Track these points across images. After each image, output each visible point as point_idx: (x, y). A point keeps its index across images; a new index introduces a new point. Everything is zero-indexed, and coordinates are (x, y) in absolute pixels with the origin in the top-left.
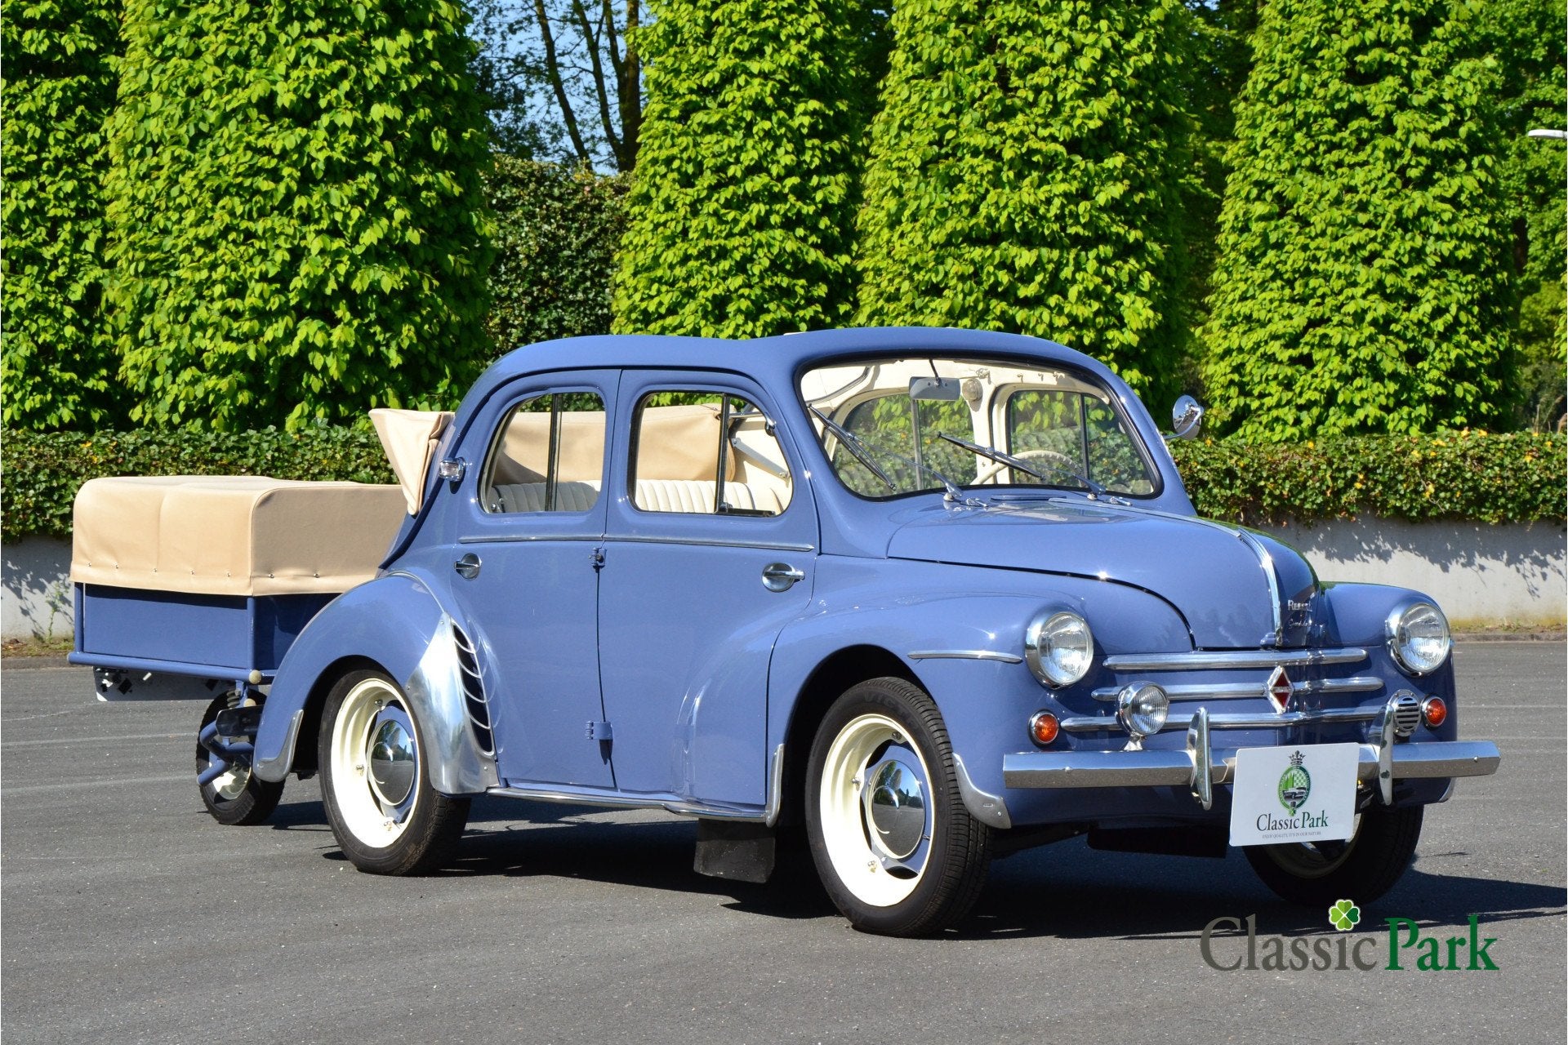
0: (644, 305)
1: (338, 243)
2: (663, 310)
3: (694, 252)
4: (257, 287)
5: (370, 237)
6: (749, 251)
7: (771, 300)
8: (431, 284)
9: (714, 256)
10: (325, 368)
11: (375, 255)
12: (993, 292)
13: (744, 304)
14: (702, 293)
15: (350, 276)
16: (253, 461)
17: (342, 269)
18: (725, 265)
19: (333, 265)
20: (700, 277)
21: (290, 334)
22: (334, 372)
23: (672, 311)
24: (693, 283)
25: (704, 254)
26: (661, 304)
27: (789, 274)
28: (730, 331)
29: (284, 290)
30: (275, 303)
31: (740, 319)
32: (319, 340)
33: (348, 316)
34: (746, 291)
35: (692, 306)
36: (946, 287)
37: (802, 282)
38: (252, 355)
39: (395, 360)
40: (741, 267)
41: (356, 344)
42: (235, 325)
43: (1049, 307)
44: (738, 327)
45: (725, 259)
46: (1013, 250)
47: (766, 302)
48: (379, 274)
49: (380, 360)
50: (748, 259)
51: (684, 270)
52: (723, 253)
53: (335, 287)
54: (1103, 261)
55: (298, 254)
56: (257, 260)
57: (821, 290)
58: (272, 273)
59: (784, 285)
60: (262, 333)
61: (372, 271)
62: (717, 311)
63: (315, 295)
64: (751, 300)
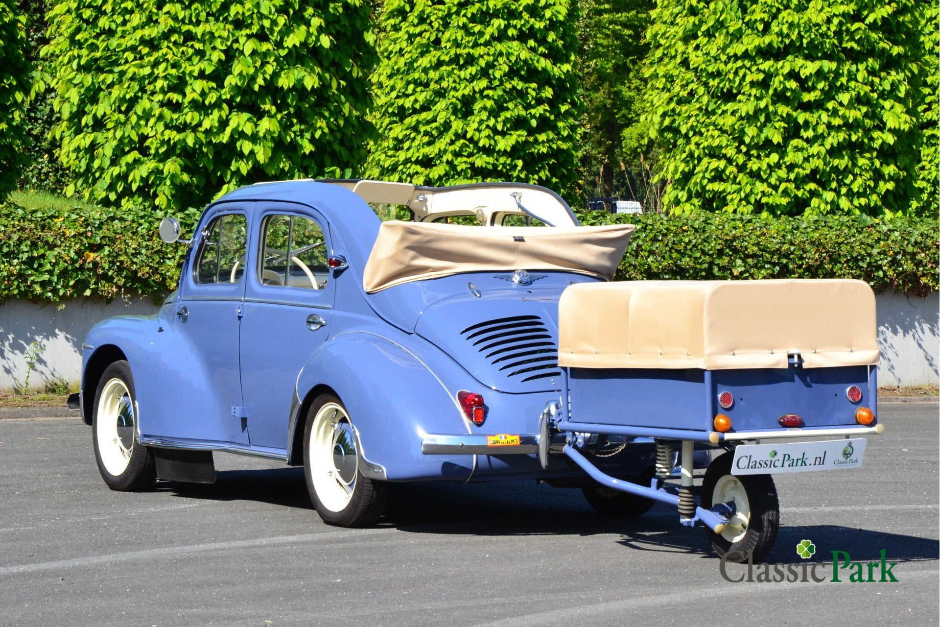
0: (400, 102)
1: (265, 47)
2: (417, 106)
3: (447, 59)
4: (197, 84)
5: (292, 41)
6: (491, 59)
7: (511, 100)
8: (339, 84)
9: (462, 62)
10: (252, 153)
11: (296, 57)
12: (780, 97)
13: (489, 103)
14: (452, 93)
15: (276, 75)
17: (269, 69)
18: (472, 70)
19: (263, 64)
20: (451, 80)
21: (223, 124)
22: (261, 158)
23: (425, 108)
24: (444, 84)
25: (455, 60)
26: (416, 101)
27: (522, 79)
28: (475, 125)
29: (221, 86)
30: (212, 98)
31: (484, 115)
32: (248, 129)
33: (274, 109)
34: (490, 93)
35: (442, 104)
36: (739, 93)
37: (534, 85)
38: (190, 141)
40: (484, 73)
41: (280, 133)
42: (175, 116)
43: (827, 110)
44: (481, 122)
45: (472, 65)
46: (800, 61)
47: (506, 102)
48: (303, 73)
49: (294, 147)
50: (491, 65)
51: (438, 73)
52: (471, 60)
53: (262, 83)
54: (872, 72)
55: (231, 55)
56: (196, 59)
57: (548, 93)
58: (209, 71)
59: (519, 88)
60: (200, 124)
61: (296, 71)
62: (465, 108)
63: (245, 90)
64: (494, 100)
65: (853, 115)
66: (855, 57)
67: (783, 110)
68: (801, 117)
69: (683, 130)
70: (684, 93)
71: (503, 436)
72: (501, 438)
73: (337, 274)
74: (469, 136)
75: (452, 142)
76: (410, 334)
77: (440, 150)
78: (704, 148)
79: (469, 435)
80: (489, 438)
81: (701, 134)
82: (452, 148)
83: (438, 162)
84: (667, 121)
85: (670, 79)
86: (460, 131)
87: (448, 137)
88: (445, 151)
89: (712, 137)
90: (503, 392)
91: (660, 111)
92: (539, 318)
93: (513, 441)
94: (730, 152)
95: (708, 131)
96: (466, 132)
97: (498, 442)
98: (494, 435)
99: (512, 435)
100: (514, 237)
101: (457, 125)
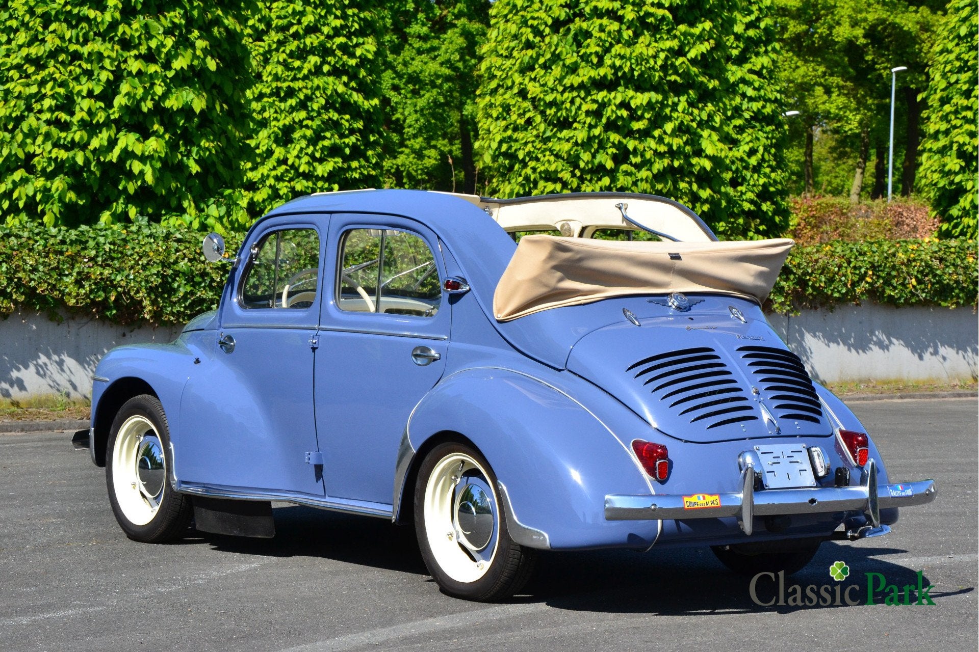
1: (153, 68)
3: (268, 91)
4: (86, 104)
5: (179, 63)
6: (309, 92)
7: (327, 130)
8: (222, 107)
9: (282, 94)
10: (142, 173)
11: (183, 79)
13: (309, 133)
14: (273, 123)
15: (165, 96)
16: (93, 253)
17: (159, 90)
18: (292, 102)
19: (152, 86)
20: (272, 111)
21: (112, 143)
22: (149, 178)
24: (266, 115)
25: (276, 93)
27: (336, 110)
28: (295, 153)
29: (110, 105)
30: (101, 117)
31: (303, 143)
32: (138, 149)
33: (162, 130)
34: (309, 123)
35: (263, 134)
36: (575, 121)
37: (347, 117)
38: (80, 160)
39: (195, 168)
40: (303, 105)
41: (166, 153)
42: (63, 135)
44: (302, 149)
45: (292, 98)
47: (324, 131)
48: (192, 96)
49: (181, 167)
50: (309, 98)
51: (259, 104)
52: (291, 93)
53: (151, 105)
55: (119, 75)
56: (84, 79)
57: (359, 125)
58: (98, 90)
59: (335, 118)
60: (88, 143)
61: (184, 93)
62: (285, 137)
63: (132, 110)
64: (312, 129)
65: (676, 142)
66: (677, 89)
67: (614, 137)
68: (631, 144)
69: (521, 155)
70: (521, 121)
71: (701, 496)
72: (699, 499)
73: (454, 299)
74: (290, 162)
75: (274, 168)
76: (560, 370)
77: (262, 175)
78: (540, 173)
79: (651, 495)
80: (686, 499)
81: (537, 159)
82: (273, 173)
83: (260, 186)
84: (504, 147)
85: (507, 108)
86: (282, 158)
87: (271, 163)
88: (268, 176)
89: (549, 161)
90: (686, 441)
91: (498, 138)
92: (712, 350)
93: (712, 502)
94: (566, 176)
95: (544, 156)
96: (287, 159)
97: (696, 503)
98: (691, 495)
99: (711, 495)
100: (670, 254)
101: (279, 152)
